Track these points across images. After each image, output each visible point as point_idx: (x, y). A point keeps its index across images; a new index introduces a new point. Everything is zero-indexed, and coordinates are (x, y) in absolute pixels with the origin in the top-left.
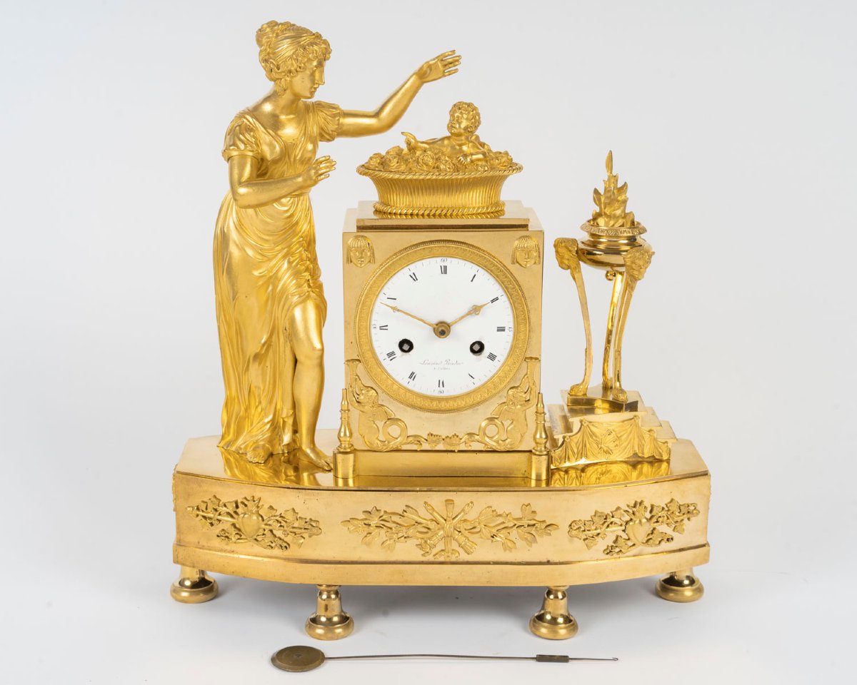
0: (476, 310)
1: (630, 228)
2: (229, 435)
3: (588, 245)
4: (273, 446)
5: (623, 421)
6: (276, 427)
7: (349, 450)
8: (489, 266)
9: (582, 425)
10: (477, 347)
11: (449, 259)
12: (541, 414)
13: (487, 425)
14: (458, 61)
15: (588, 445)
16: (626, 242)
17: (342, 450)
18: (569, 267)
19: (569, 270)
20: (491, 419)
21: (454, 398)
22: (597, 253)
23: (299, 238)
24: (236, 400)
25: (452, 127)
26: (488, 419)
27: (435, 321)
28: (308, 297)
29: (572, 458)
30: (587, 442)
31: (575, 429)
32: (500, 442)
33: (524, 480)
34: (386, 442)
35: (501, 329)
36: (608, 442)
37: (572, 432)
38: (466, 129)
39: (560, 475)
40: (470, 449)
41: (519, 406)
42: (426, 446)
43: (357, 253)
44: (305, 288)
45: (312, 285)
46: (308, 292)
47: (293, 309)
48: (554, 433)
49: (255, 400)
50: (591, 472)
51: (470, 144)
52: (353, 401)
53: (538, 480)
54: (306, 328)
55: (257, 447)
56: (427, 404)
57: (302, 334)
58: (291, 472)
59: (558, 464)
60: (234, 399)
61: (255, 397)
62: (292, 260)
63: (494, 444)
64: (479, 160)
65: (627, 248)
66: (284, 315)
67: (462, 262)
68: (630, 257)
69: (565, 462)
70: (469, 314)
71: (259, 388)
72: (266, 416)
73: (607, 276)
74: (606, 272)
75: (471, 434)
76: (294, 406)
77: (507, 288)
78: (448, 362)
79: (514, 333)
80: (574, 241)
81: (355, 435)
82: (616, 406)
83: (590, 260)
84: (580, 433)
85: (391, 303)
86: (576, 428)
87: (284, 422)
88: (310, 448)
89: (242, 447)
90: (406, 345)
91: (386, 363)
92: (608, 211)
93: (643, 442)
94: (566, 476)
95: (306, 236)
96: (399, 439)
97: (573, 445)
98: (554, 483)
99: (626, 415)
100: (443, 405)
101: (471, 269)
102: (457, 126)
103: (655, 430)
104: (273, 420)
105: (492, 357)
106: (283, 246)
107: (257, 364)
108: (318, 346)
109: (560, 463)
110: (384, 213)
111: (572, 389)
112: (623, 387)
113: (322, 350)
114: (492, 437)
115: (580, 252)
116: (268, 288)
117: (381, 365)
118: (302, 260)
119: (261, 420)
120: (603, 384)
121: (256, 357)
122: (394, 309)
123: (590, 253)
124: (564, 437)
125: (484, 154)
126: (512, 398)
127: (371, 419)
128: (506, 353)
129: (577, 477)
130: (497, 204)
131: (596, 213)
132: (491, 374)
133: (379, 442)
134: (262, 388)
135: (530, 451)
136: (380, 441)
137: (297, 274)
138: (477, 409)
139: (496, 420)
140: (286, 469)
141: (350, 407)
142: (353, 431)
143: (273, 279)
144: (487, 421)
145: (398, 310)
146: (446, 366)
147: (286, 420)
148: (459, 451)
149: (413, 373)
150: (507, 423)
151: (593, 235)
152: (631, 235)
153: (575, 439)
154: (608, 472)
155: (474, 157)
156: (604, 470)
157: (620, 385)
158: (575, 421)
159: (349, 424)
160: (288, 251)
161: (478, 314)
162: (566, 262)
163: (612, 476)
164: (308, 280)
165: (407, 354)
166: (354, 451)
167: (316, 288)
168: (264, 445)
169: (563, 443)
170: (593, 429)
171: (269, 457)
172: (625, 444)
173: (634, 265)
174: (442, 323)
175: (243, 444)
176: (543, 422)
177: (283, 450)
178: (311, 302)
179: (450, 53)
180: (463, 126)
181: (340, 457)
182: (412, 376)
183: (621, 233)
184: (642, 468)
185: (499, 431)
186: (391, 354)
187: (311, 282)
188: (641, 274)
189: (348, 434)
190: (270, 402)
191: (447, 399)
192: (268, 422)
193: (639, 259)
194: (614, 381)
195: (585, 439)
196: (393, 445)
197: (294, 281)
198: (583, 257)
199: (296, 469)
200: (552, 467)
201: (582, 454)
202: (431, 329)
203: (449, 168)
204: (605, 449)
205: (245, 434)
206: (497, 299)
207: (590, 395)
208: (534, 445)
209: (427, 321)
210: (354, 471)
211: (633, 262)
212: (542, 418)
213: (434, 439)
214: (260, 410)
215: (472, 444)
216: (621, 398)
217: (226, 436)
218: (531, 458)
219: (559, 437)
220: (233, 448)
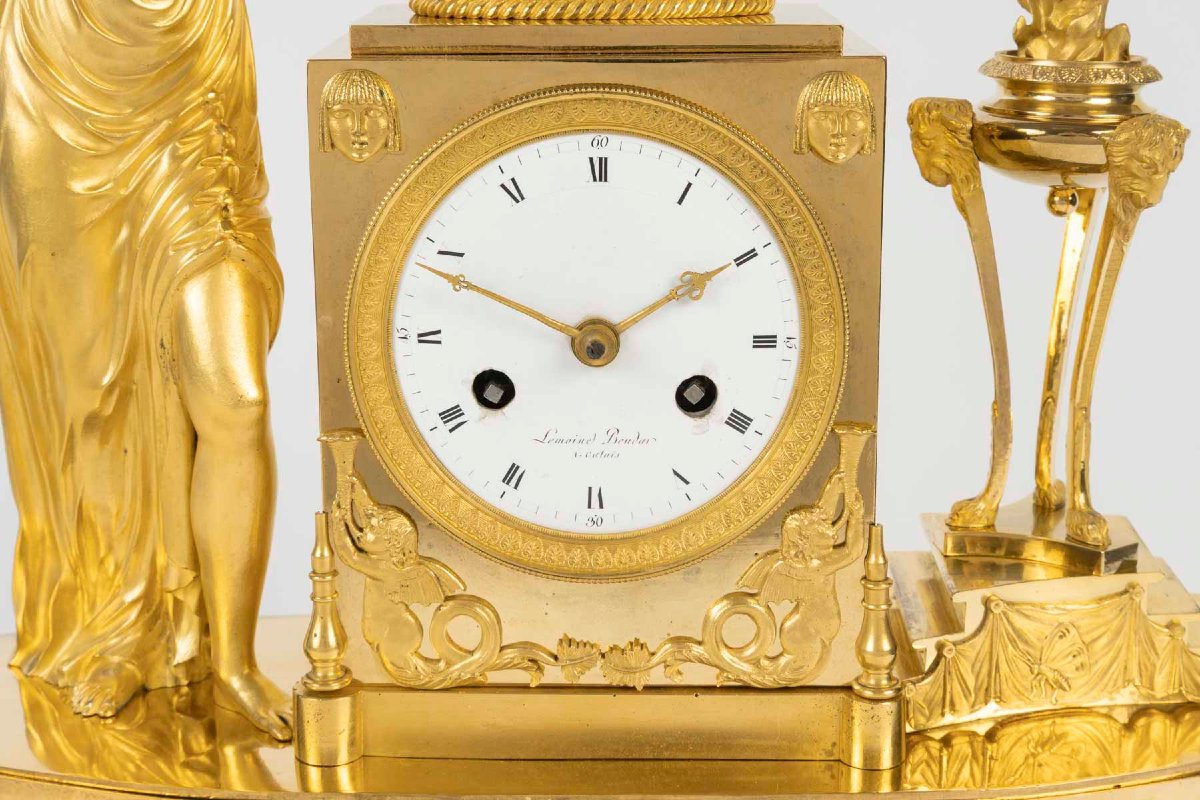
0: (692, 285)
1: (1120, 65)
2: (34, 635)
3: (1003, 113)
4: (146, 667)
5: (1101, 599)
6: (156, 616)
7: (336, 686)
8: (729, 159)
9: (988, 611)
10: (695, 394)
11: (615, 140)
12: (877, 582)
13: (726, 615)
15: (1004, 667)
16: (1107, 102)
17: (315, 687)
18: (948, 179)
19: (949, 187)
20: (738, 599)
21: (631, 540)
22: (1029, 132)
23: (204, 94)
24: (48, 542)
26: (727, 597)
27: (574, 318)
28: (224, 253)
29: (962, 704)
30: (1002, 658)
31: (971, 622)
32: (765, 663)
33: (830, 768)
34: (442, 665)
35: (765, 341)
36: (1059, 657)
37: (961, 629)
39: (927, 749)
40: (678, 681)
41: (816, 563)
42: (553, 674)
43: (349, 122)
44: (216, 226)
45: (234, 220)
46: (222, 238)
47: (180, 288)
48: (913, 634)
49: (97, 544)
50: (1012, 739)
52: (344, 547)
53: (871, 770)
54: (218, 344)
55: (104, 671)
56: (557, 555)
57: (205, 358)
58: (200, 743)
59: (922, 720)
60: (43, 539)
61: (95, 534)
62: (181, 152)
63: (747, 667)
65: (1112, 118)
66: (157, 304)
67: (652, 148)
68: (1126, 142)
69: (943, 714)
70: (672, 297)
71: (105, 510)
72: (129, 584)
73: (1051, 203)
74: (1046, 191)
75: (679, 641)
76: (197, 561)
77: (780, 222)
78: (613, 435)
79: (803, 352)
80: (963, 106)
81: (355, 640)
82: (1082, 559)
83: (1008, 154)
84: (983, 634)
85: (449, 265)
86: (972, 619)
87: (177, 603)
88: (242, 676)
89: (65, 669)
90: (494, 389)
91: (440, 440)
92: (1056, 18)
93: (1153, 657)
94: (945, 752)
95: (228, 90)
96: (477, 656)
97: (965, 667)
98: (913, 772)
99: (1107, 581)
100: (602, 559)
101: (677, 167)
103: (1184, 623)
104: (147, 597)
105: (739, 422)
106: (160, 115)
107: (94, 442)
108: (252, 392)
109: (928, 720)
110: (437, 17)
111: (957, 511)
112: (1096, 506)
113: (264, 403)
114: (741, 649)
115: (979, 135)
116: (117, 233)
117: (425, 444)
118: (210, 152)
119: (115, 597)
120: (1035, 497)
121: (92, 422)
122: (457, 282)
123: (1009, 134)
124: (940, 647)
126: (796, 538)
127: (397, 598)
128: (778, 409)
129: (974, 756)
131: (1025, 27)
132: (737, 472)
133: (421, 664)
134: (114, 511)
135: (848, 688)
136: (426, 660)
137: (194, 190)
138: (698, 571)
139: (752, 602)
140: (186, 730)
141: (339, 565)
142: (349, 632)
143: (128, 207)
144: (725, 602)
145: (470, 286)
146: (610, 448)
147: (180, 596)
148: (649, 689)
149: (514, 468)
150: (781, 610)
151: (1015, 85)
152: (1123, 81)
153: (970, 651)
154: (1059, 737)
156: (1047, 733)
157: (1088, 502)
158: (969, 602)
159: (336, 614)
160: (169, 128)
161: (696, 298)
162: (941, 163)
163: (1066, 751)
164: (225, 208)
165: (499, 412)
166: (353, 688)
167: (250, 228)
168: (120, 666)
169: (936, 663)
170: (1019, 622)
171: (135, 696)
172: (1104, 662)
173: (1135, 166)
174: (594, 323)
175: (69, 660)
176: (884, 607)
177: (176, 679)
178: (232, 267)
181: (310, 705)
182: (512, 475)
183: (1097, 76)
184: (1148, 727)
185: (757, 635)
186: (452, 414)
187: (232, 210)
188: (1156, 189)
189: (332, 640)
190: (138, 545)
191: (613, 542)
192: (134, 602)
193: (1151, 144)
194: (1069, 490)
195: (999, 649)
196: (461, 670)
197: (186, 209)
198: (989, 150)
199: (211, 732)
200: (909, 729)
201: (988, 692)
202: (563, 339)
204: (1051, 675)
205: (75, 634)
206: (751, 254)
207: (1003, 528)
208: (858, 670)
209: (551, 315)
210: (352, 743)
211: (1132, 156)
212: (883, 594)
213: (577, 653)
214: (111, 569)
215: (682, 667)
216: (1094, 536)
217: (28, 637)
218: (850, 708)
219: (925, 646)
220: (44, 673)
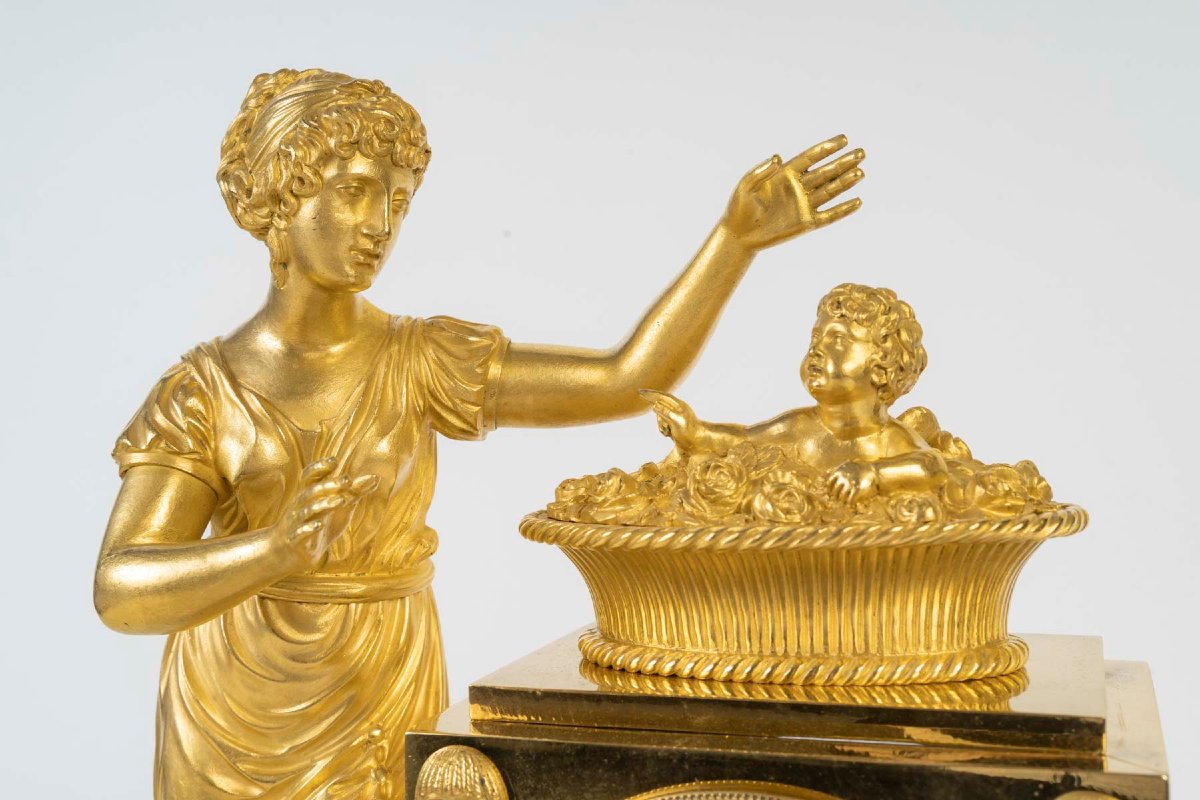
14: (853, 166)
23: (368, 731)
25: (813, 368)
38: (864, 374)
51: (886, 434)
64: (907, 484)
102: (830, 368)
125: (931, 466)
130: (994, 647)
155: (891, 473)
179: (828, 146)
180: (849, 367)
203: (787, 512)
